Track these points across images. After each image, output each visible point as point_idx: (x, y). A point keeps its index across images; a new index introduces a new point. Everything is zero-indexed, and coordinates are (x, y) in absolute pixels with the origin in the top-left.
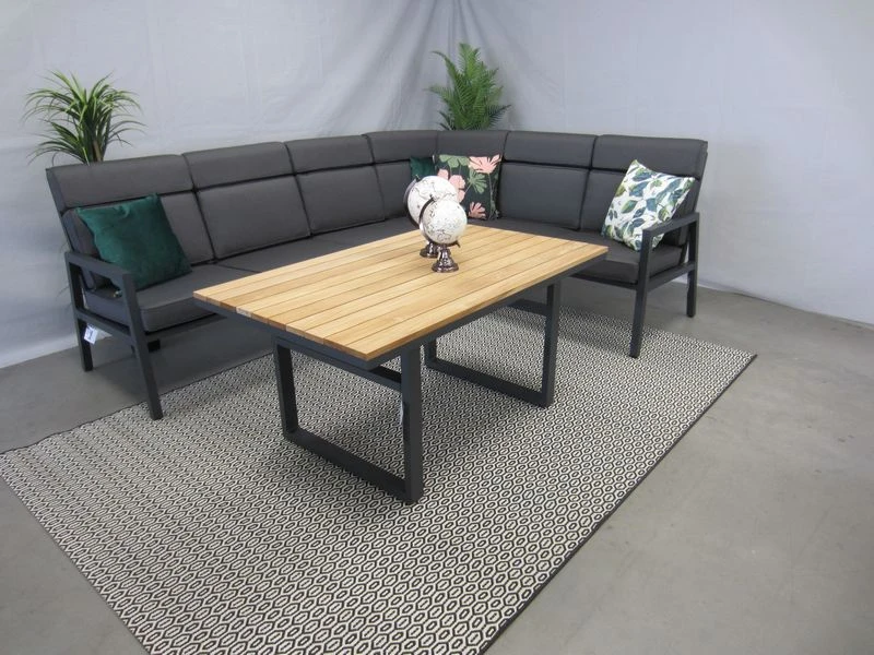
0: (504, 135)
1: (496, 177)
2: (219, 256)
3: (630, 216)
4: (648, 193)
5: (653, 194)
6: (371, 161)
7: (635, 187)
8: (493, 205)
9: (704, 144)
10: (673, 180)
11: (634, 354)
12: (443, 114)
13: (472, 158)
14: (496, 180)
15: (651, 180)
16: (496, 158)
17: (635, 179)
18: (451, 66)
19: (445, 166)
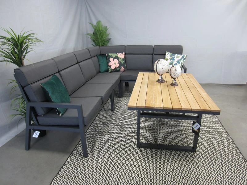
1: (125, 58)
5: (178, 59)
6: (90, 57)
8: (126, 67)
10: (182, 56)
13: (118, 54)
15: (175, 56)
16: (124, 53)
17: (170, 56)
19: (111, 57)
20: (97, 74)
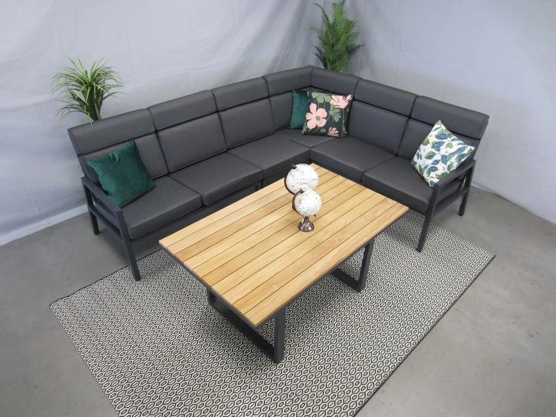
0: (355, 81)
1: (348, 110)
2: (171, 171)
4: (444, 150)
5: (446, 152)
6: (267, 95)
7: (436, 143)
8: (344, 129)
9: (487, 117)
10: (460, 146)
11: (419, 249)
12: (318, 49)
13: (333, 96)
14: (348, 113)
15: (447, 141)
16: (349, 97)
18: (326, 16)
19: (315, 101)
20: (275, 132)
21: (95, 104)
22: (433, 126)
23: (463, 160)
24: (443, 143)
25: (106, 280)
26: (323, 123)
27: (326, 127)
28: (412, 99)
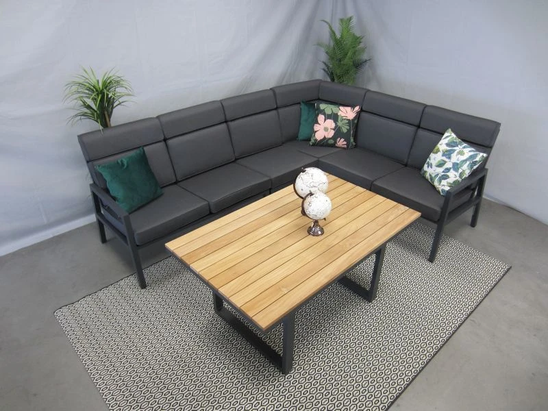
0: (363, 92)
1: (356, 121)
2: (179, 180)
3: (440, 170)
4: (455, 158)
5: (458, 160)
6: (275, 107)
7: (447, 151)
8: (352, 140)
9: (498, 125)
10: (472, 153)
12: (325, 64)
13: (341, 108)
14: (356, 124)
15: (458, 149)
16: (357, 108)
17: (448, 145)
18: (333, 33)
19: (323, 112)
20: (283, 143)
21: (106, 113)
22: (443, 134)
23: (475, 167)
24: (454, 150)
25: (111, 288)
26: (331, 134)
27: (334, 138)
28: (421, 109)
